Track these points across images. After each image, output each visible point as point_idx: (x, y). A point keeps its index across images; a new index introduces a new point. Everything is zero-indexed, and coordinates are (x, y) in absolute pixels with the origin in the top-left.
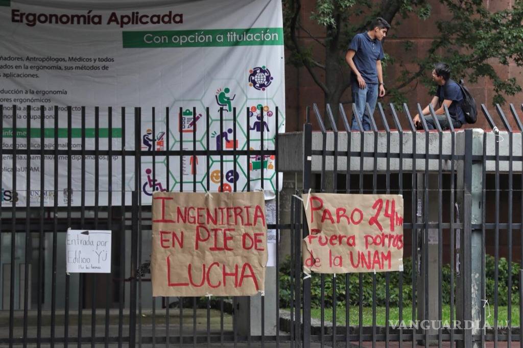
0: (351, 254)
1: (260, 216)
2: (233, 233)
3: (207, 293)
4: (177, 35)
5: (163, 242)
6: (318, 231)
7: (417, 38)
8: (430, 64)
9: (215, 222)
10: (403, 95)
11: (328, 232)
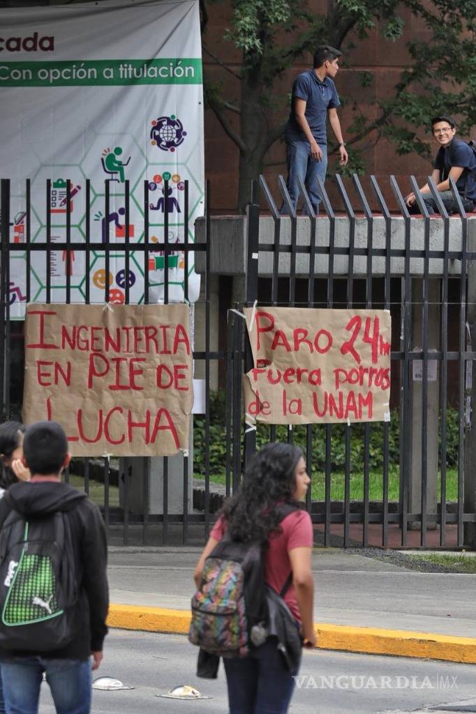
0: (315, 395)
1: (182, 341)
2: (142, 364)
3: (105, 452)
4: (44, 68)
5: (42, 377)
6: (266, 362)
7: (375, 66)
8: (400, 107)
9: (117, 349)
10: (357, 154)
11: (281, 364)
